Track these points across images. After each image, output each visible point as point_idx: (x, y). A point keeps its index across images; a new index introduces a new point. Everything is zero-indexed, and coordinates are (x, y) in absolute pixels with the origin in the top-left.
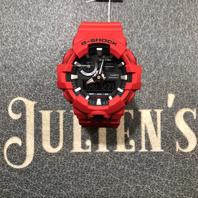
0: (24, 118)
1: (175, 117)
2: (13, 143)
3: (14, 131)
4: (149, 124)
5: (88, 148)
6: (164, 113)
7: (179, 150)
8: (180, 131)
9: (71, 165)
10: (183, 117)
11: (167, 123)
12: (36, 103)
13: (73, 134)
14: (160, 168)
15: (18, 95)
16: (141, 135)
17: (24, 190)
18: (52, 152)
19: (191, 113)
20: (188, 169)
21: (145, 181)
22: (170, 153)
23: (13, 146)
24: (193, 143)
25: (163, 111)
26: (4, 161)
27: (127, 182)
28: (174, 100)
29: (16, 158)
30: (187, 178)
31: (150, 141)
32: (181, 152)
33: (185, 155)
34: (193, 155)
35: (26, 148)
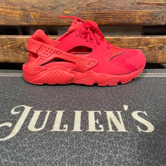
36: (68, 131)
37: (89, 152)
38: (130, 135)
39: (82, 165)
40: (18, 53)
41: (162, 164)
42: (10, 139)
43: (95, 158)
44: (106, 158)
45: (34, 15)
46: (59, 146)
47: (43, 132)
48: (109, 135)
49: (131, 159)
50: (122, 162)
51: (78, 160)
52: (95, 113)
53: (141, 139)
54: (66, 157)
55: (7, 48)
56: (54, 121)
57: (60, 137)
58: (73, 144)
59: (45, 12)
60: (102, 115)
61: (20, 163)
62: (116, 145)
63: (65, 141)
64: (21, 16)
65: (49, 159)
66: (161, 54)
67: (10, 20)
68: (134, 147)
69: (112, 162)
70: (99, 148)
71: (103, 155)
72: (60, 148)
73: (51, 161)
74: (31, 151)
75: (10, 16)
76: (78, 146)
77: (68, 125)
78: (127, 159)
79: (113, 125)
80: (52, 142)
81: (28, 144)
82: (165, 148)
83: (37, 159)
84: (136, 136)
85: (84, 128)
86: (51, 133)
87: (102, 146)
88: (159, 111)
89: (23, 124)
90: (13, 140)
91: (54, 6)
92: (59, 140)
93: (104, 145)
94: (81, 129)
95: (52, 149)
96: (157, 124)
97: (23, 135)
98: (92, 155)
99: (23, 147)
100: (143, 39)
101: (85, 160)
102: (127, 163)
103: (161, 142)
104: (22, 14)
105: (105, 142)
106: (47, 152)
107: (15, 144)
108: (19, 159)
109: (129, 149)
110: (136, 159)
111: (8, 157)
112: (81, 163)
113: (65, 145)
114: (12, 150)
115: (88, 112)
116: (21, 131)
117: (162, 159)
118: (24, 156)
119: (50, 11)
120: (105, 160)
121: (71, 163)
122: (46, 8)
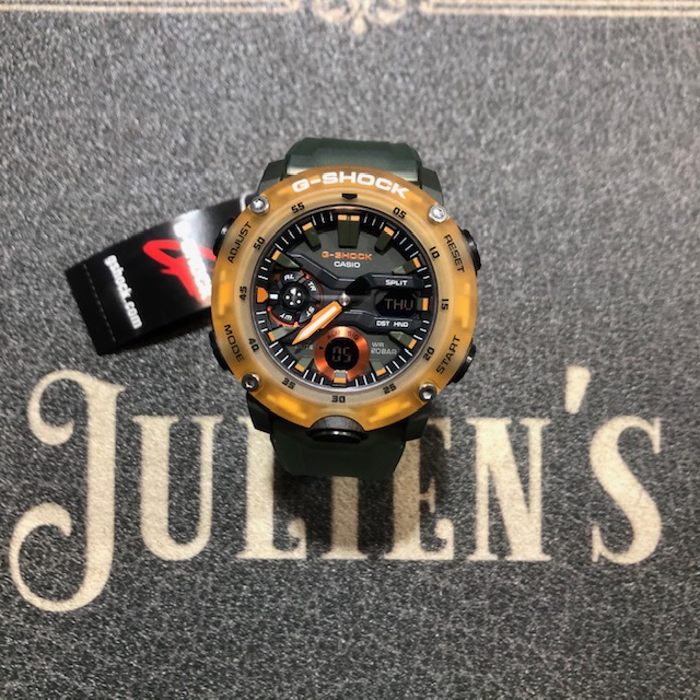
0: (82, 440)
1: (589, 446)
2: (41, 523)
3: (47, 484)
4: (504, 466)
5: (295, 545)
6: (551, 430)
7: (601, 557)
8: (605, 493)
9: (238, 604)
10: (616, 447)
11: (563, 465)
12: (122, 389)
13: (246, 498)
14: (539, 618)
15: (64, 363)
16: (475, 503)
17: (76, 687)
18: (175, 558)
19: (644, 434)
20: (630, 622)
21: (487, 661)
22: (570, 568)
23: (41, 534)
24: (648, 532)
25: (550, 425)
26: (10, 584)
27: (425, 662)
28: (588, 389)
29: (52, 574)
30: (628, 653)
31: (506, 523)
32: (609, 564)
33: (620, 575)
34: (647, 575)
35: (85, 543)
36: (309, 558)
77: (304, 518)
94: (360, 551)
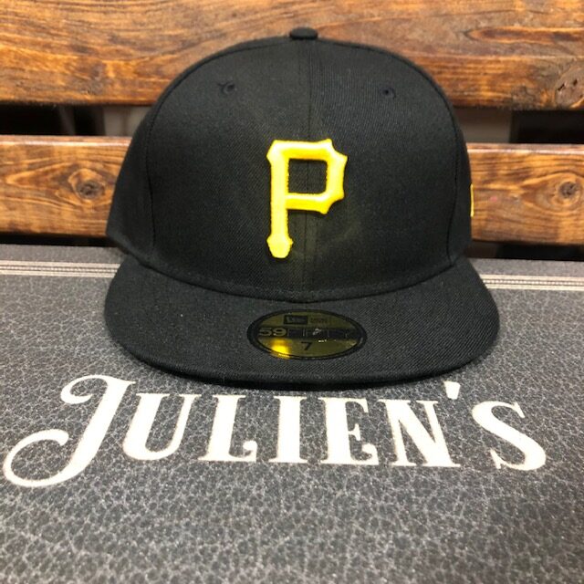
36: (257, 461)
37: (331, 528)
38: (465, 478)
39: (312, 565)
40: (56, 198)
41: (571, 569)
42: (67, 482)
43: (352, 547)
44: (387, 546)
45: (117, 70)
46: (230, 509)
47: (176, 464)
48: (397, 475)
49: (470, 552)
50: (441, 561)
51: (298, 552)
52: (349, 405)
53: (501, 489)
54: (258, 542)
55: (20, 181)
56: (211, 430)
57: (232, 480)
58: (279, 501)
59: (157, 56)
60: (372, 412)
61: (107, 558)
62: (421, 508)
63: (249, 491)
64: (73, 72)
65: (201, 547)
66: (569, 213)
67: (33, 85)
68: (478, 516)
69: (408, 559)
70: (364, 516)
71: (378, 537)
72: (234, 514)
73: (210, 552)
74: (140, 523)
75: (31, 72)
76: (294, 510)
77: (257, 441)
78: (457, 550)
79: (410, 444)
80: (208, 494)
81: (128, 499)
82: (579, 519)
83: (162, 545)
84: (486, 481)
85: (311, 452)
86: (203, 467)
87: (375, 509)
88: (562, 404)
89: (107, 436)
90: (75, 487)
91: (190, 38)
92: (230, 488)
93: (382, 508)
94: (301, 457)
95: (207, 516)
96: (554, 446)
97: (110, 469)
98: (343, 535)
99: (112, 507)
100: (505, 155)
101: (320, 553)
102: (457, 563)
103: (568, 501)
104: (75, 64)
105: (383, 498)
106: (194, 524)
107: (84, 497)
108: (104, 543)
109: (461, 521)
110: (486, 552)
111: (67, 538)
112: (306, 560)
113: (250, 505)
114: (78, 516)
115: (322, 403)
116: (103, 459)
117: (570, 553)
118: (118, 535)
119: (172, 53)
120: (384, 552)
121: (275, 561)
122: (160, 44)
